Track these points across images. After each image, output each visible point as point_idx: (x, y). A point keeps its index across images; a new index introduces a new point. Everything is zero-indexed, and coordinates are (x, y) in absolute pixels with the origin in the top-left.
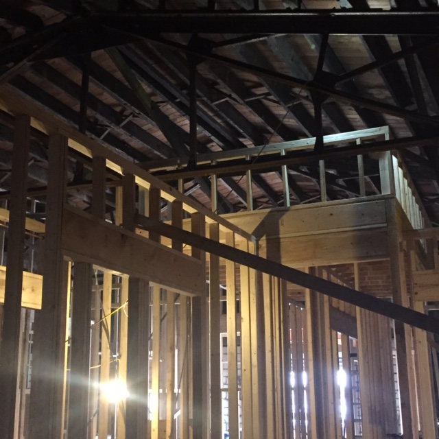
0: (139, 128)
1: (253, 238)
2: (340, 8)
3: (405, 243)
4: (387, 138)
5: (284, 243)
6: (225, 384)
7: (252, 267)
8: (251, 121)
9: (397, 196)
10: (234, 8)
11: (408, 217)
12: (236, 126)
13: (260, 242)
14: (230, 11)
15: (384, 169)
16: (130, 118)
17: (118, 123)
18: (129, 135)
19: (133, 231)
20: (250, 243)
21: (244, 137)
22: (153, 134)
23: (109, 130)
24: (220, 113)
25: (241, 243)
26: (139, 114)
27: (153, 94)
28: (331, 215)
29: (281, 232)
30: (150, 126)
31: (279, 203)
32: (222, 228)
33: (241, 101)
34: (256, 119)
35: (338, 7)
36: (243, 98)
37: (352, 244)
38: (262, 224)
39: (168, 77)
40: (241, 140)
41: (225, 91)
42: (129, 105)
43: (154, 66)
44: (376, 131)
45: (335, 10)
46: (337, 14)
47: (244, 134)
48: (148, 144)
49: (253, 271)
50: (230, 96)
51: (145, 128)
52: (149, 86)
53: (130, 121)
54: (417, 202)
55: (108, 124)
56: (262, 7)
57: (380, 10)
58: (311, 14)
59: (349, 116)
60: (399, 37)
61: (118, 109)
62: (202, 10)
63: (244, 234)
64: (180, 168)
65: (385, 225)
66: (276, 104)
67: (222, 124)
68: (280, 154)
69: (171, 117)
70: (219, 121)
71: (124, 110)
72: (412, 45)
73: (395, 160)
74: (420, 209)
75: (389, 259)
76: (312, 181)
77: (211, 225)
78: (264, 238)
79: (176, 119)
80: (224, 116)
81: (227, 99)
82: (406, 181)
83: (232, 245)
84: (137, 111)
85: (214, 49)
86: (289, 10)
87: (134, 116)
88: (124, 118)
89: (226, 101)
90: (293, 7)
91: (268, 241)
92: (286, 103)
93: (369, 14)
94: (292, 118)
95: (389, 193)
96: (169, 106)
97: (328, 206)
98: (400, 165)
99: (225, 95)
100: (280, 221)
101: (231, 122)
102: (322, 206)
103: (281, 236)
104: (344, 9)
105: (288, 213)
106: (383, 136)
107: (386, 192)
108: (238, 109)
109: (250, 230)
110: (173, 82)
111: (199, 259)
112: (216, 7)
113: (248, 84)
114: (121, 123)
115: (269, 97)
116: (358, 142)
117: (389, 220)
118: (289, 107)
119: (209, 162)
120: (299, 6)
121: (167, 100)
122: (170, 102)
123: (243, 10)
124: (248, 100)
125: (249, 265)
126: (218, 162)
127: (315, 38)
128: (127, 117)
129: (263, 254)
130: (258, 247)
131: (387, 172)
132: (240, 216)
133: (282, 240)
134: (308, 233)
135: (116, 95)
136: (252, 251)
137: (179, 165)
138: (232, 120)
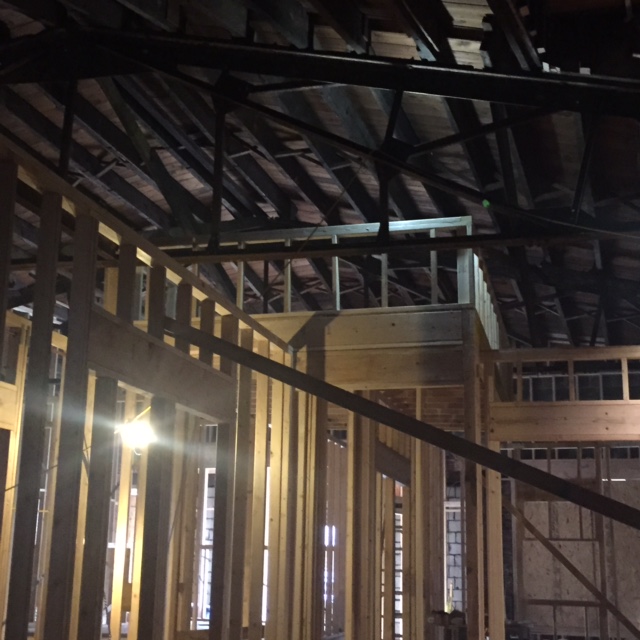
0: (122, 179)
1: (291, 348)
2: (419, 59)
3: (482, 366)
4: (469, 232)
5: (329, 357)
6: (208, 539)
7: (288, 383)
8: (277, 182)
9: (477, 307)
10: (280, 43)
11: (486, 331)
12: (257, 188)
13: (299, 355)
14: (275, 46)
15: (464, 271)
16: (112, 166)
17: (94, 173)
18: (108, 188)
19: (162, 338)
20: (286, 355)
21: (264, 202)
22: (140, 189)
23: (80, 180)
24: (238, 169)
25: (276, 354)
26: (127, 162)
27: (149, 137)
28: (393, 325)
29: (327, 343)
30: (137, 178)
31: (302, 293)
32: (257, 336)
33: (269, 156)
34: (286, 180)
35: (417, 58)
36: (273, 153)
37: (417, 363)
38: (303, 330)
39: (172, 116)
40: (260, 205)
41: (248, 141)
42: (114, 148)
43: (155, 100)
44: (455, 221)
45: (413, 61)
46: (415, 66)
47: (267, 198)
48: (132, 203)
49: (288, 388)
50: (255, 149)
51: (129, 180)
52: (145, 127)
53: (111, 171)
54: (495, 311)
55: (80, 172)
56: (317, 46)
57: (470, 68)
58: (383, 63)
59: (411, 188)
60: (492, 105)
61: (96, 153)
62: (237, 40)
63: (280, 343)
64: (196, 250)
65: (461, 342)
66: (315, 164)
67: (237, 182)
68: (330, 240)
69: (169, 169)
70: (233, 178)
71: (105, 153)
72: (506, 117)
73: (476, 258)
74: (498, 320)
75: (462, 386)
76: (350, 267)
77: (244, 331)
78: (304, 349)
79: (174, 172)
80: (243, 173)
81: (250, 152)
82: (485, 284)
83: (265, 355)
84: (124, 158)
85: (250, 95)
86: (353, 54)
87: (118, 164)
88: (103, 165)
89: (249, 155)
90: (360, 51)
91: (310, 354)
92: (330, 165)
93: (456, 71)
94: (334, 184)
95: (468, 302)
96: (168, 154)
97: (390, 313)
98: (481, 266)
99: (248, 147)
100: (326, 328)
101: (252, 183)
102: (382, 313)
103: (327, 348)
104: (424, 62)
105: (337, 319)
106: (464, 228)
107: (464, 300)
108: (263, 166)
109: (287, 338)
110: (178, 122)
111: (230, 375)
112: (256, 39)
113: (281, 135)
114: (99, 172)
115: (307, 155)
116: (433, 235)
117: (466, 336)
118: (334, 171)
119: (236, 243)
120: (367, 50)
121: (167, 146)
122: (172, 150)
123: (293, 48)
124: (278, 156)
125: (284, 380)
126: (248, 246)
127: (385, 94)
128: (108, 164)
129: (302, 368)
130: (295, 360)
131: (467, 275)
132: (274, 319)
133: (327, 354)
134: (362, 347)
135: (99, 136)
136: (288, 363)
137: (195, 245)
138: (253, 179)
